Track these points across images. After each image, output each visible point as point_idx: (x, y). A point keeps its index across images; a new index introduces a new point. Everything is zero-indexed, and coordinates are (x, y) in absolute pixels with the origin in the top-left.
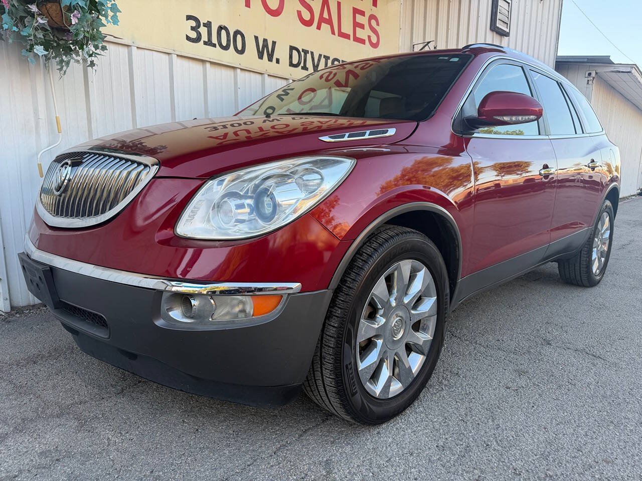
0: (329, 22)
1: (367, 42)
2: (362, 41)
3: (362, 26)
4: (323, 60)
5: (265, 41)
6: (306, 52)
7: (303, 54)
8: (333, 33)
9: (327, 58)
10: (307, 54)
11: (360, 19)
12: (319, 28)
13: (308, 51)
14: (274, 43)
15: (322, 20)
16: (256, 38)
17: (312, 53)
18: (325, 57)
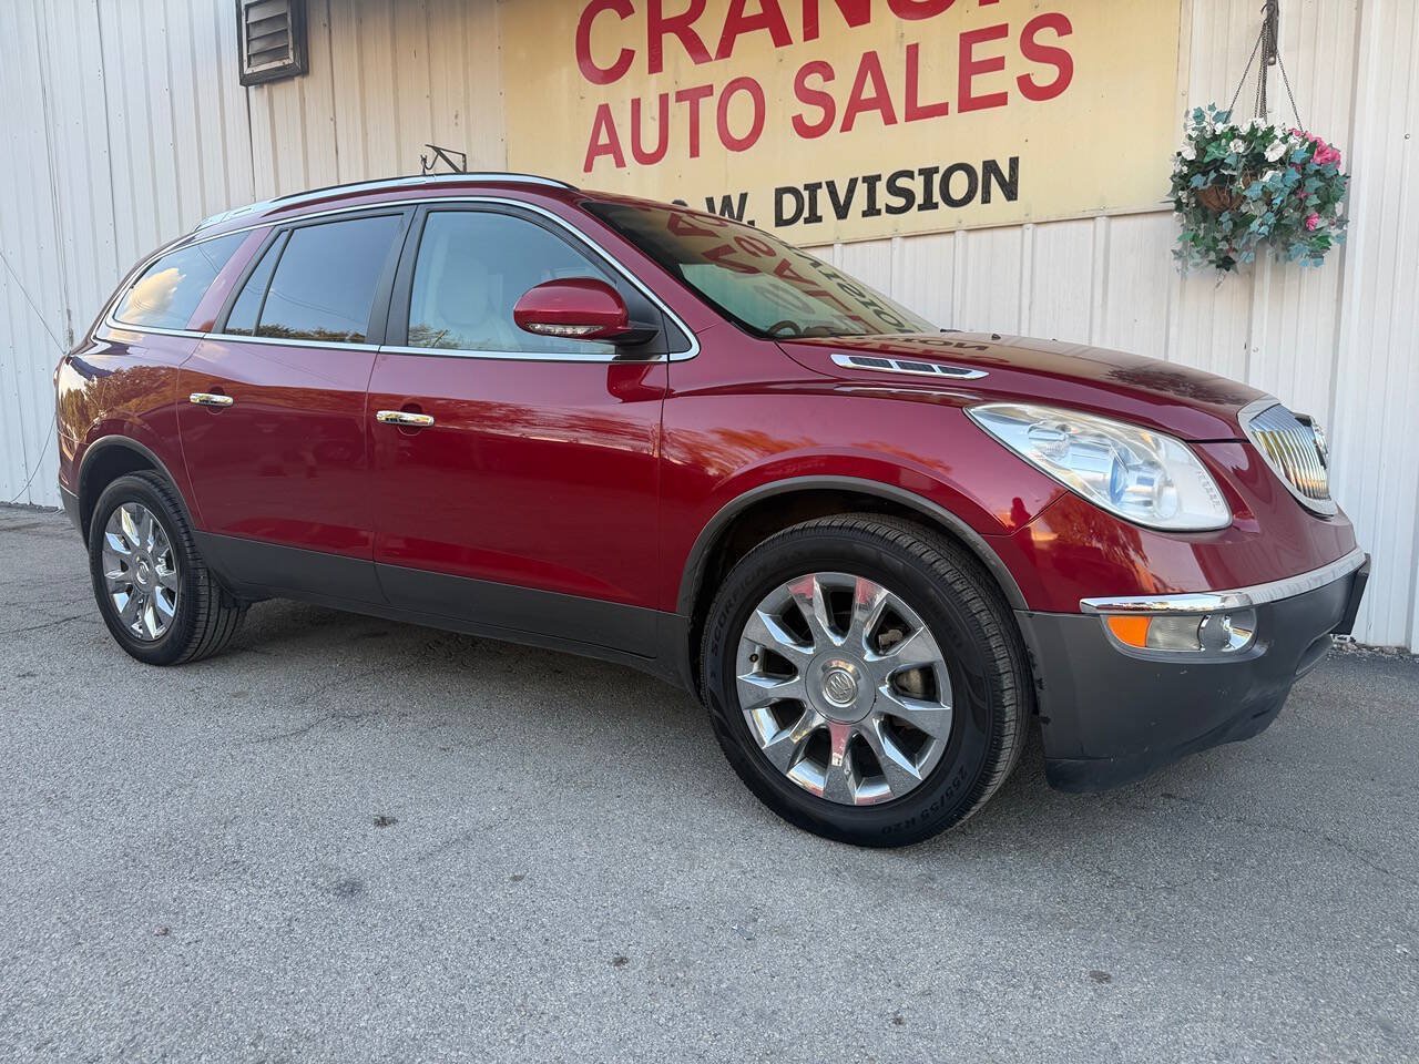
0: (882, 102)
1: (1015, 96)
2: (1000, 100)
3: (997, 64)
4: (861, 189)
5: (727, 200)
6: (813, 188)
7: (806, 194)
8: (890, 119)
9: (871, 181)
10: (819, 191)
11: (981, 52)
12: (847, 126)
13: (821, 183)
14: (743, 197)
15: (857, 105)
16: (710, 201)
17: (831, 185)
18: (865, 179)
